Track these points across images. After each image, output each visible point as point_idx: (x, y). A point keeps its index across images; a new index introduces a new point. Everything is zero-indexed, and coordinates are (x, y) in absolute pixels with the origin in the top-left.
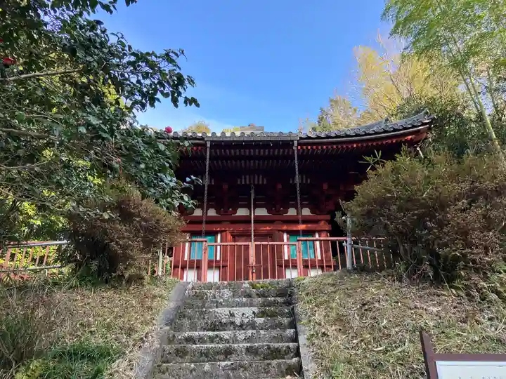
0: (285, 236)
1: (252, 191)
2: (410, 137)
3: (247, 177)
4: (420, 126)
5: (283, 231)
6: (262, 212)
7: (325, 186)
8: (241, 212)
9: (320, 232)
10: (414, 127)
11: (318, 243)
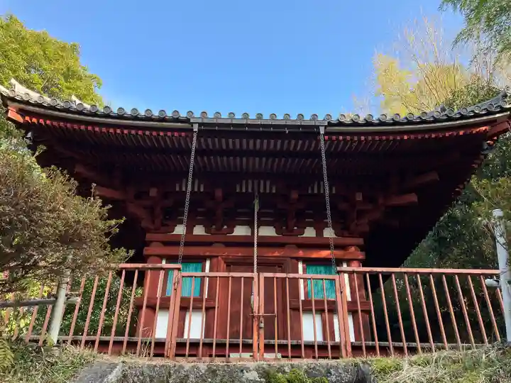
0: (300, 266)
1: (256, 202)
2: (484, 128)
3: (250, 182)
4: (499, 112)
5: (298, 259)
6: (268, 232)
7: (359, 197)
8: (240, 231)
9: (349, 262)
10: (489, 113)
11: (346, 276)
